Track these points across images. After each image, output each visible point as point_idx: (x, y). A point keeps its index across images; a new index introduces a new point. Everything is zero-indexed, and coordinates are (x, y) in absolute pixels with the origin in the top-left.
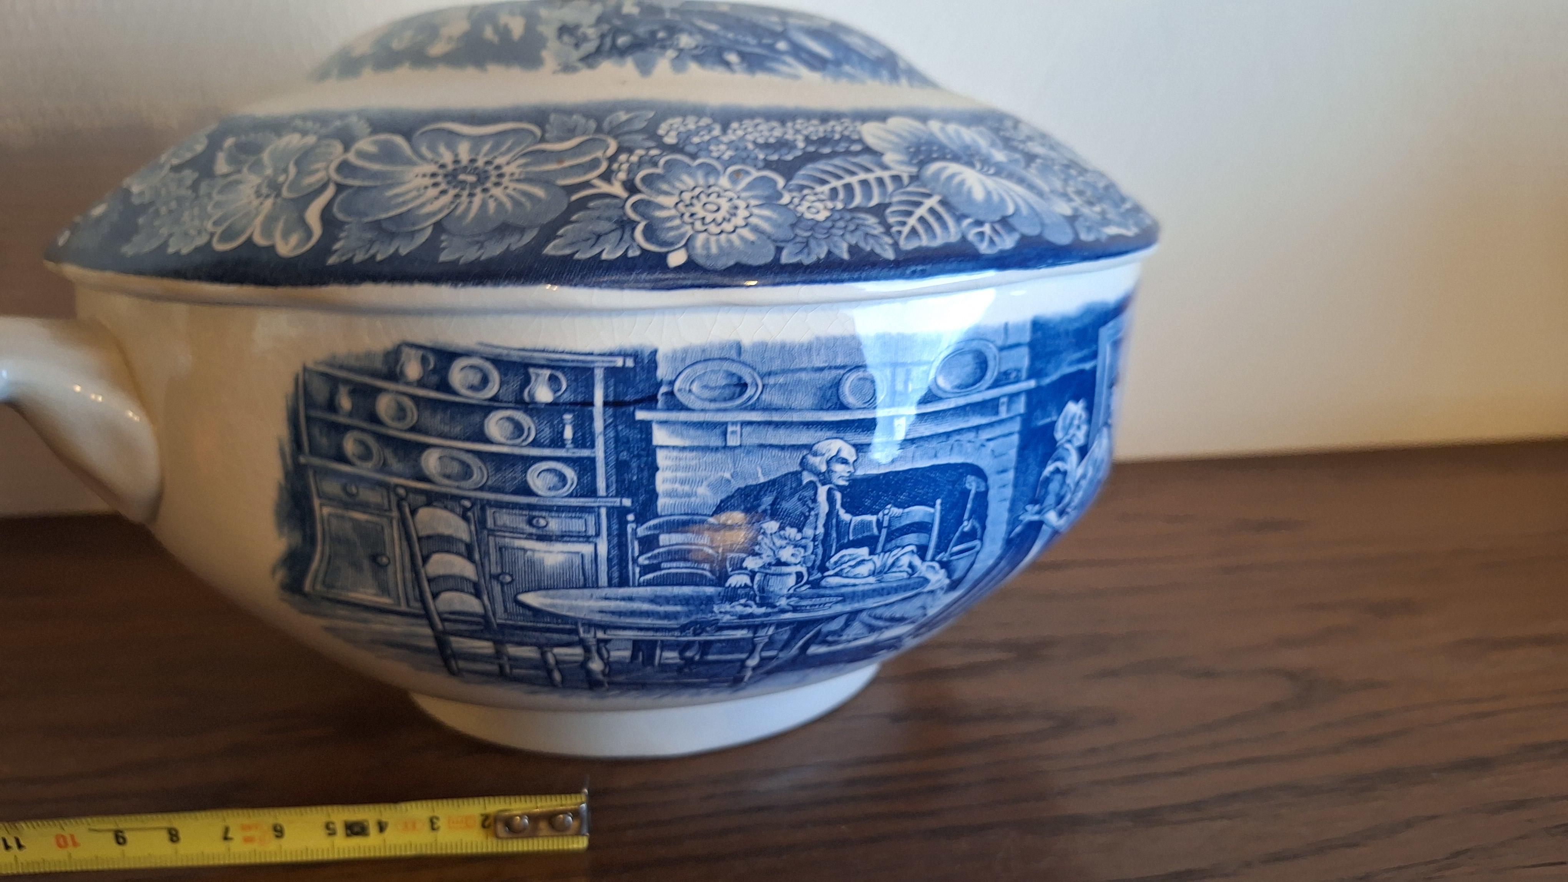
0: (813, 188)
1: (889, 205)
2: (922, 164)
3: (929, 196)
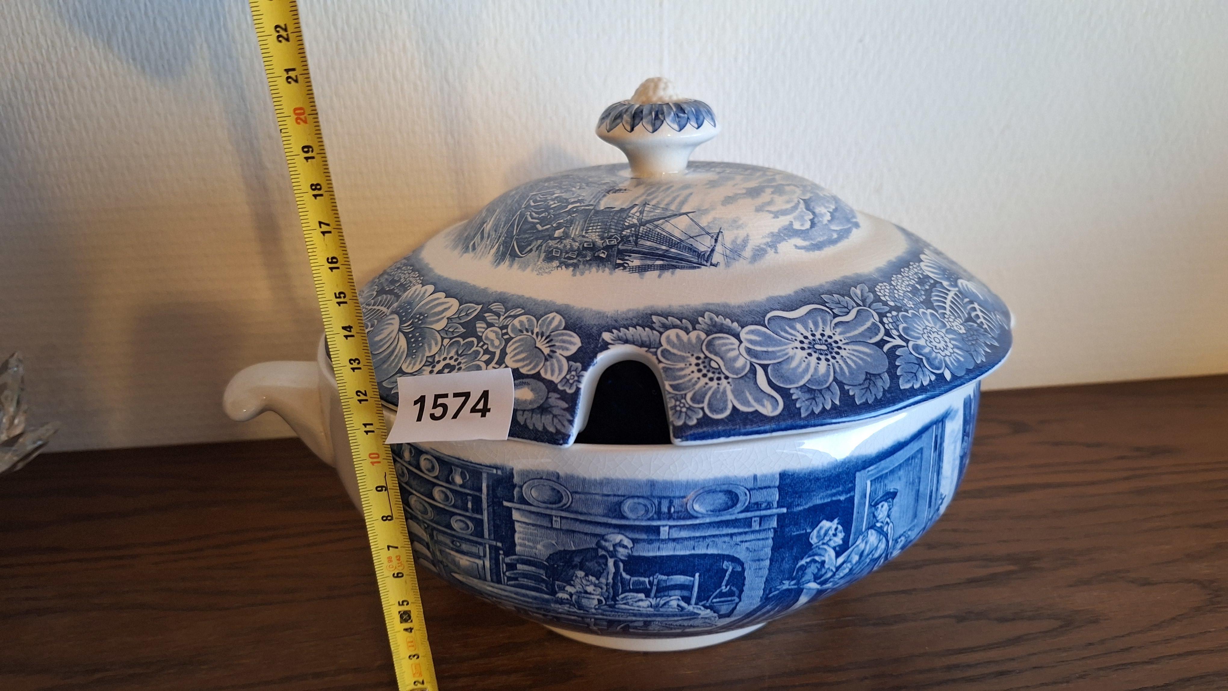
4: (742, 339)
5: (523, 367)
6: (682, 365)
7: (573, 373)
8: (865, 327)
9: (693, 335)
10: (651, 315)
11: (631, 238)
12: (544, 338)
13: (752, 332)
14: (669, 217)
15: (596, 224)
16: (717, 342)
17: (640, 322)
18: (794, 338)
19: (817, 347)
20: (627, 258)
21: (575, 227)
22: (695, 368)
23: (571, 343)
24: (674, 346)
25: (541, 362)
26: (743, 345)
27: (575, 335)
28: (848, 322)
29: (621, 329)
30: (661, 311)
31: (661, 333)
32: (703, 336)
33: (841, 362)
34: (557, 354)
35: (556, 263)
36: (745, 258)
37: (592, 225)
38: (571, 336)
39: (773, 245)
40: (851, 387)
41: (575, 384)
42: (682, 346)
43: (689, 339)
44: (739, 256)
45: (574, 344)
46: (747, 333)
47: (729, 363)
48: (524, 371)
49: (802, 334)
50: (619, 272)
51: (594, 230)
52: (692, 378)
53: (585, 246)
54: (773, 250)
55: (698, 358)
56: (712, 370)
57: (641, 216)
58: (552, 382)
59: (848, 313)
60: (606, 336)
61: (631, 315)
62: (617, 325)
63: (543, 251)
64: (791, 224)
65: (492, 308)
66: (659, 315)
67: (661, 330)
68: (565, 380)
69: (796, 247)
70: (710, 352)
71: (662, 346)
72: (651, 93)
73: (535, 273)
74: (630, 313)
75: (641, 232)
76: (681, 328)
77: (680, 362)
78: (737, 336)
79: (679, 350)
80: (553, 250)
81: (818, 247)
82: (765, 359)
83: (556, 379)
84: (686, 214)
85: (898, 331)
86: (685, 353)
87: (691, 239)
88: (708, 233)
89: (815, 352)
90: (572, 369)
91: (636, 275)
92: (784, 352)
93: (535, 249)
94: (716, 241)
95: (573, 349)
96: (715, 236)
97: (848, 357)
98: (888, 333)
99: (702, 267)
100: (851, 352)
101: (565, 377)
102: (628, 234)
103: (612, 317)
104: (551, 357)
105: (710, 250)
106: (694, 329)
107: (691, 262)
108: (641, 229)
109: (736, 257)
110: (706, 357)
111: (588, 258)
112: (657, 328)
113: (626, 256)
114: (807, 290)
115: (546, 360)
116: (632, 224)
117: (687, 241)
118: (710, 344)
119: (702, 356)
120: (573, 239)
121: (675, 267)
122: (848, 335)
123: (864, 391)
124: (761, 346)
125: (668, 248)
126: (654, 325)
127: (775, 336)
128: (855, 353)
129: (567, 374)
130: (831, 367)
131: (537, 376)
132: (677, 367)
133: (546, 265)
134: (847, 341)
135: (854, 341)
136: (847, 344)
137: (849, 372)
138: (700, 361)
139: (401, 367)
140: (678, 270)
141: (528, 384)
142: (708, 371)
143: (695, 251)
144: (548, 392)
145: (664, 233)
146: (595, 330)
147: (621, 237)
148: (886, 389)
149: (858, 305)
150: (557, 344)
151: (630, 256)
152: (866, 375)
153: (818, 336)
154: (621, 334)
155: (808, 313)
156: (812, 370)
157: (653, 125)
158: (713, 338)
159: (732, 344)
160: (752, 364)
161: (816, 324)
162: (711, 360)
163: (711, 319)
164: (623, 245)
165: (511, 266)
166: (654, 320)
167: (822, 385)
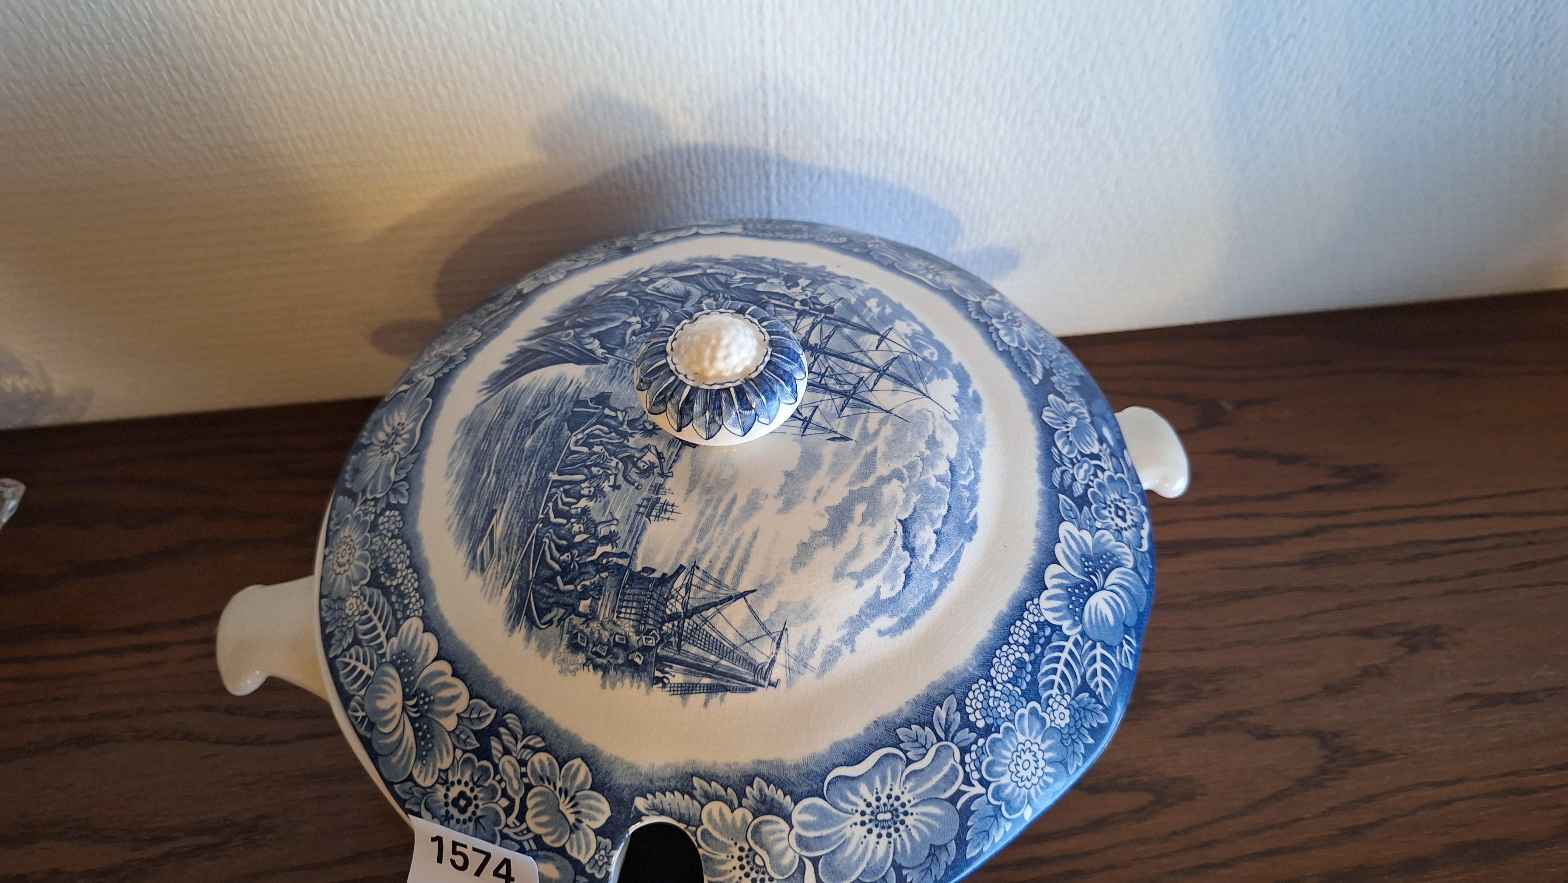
0: (365, 600)
1: (362, 647)
2: (393, 663)
3: (372, 668)
4: (794, 823)
5: (547, 835)
6: (723, 856)
7: (603, 852)
8: (942, 774)
9: (739, 812)
10: (692, 776)
11: (672, 639)
12: (568, 799)
13: (806, 809)
14: (722, 602)
15: (630, 605)
16: (765, 828)
17: (679, 785)
18: (855, 808)
19: (881, 817)
20: (667, 669)
21: (605, 602)
22: (737, 863)
23: (599, 811)
24: (715, 827)
25: (566, 833)
26: (793, 832)
27: (603, 799)
28: (922, 770)
29: (657, 794)
30: (704, 772)
31: (703, 806)
32: (750, 817)
33: (904, 836)
34: (584, 825)
35: (581, 658)
36: (812, 669)
37: (625, 604)
38: (599, 801)
39: (849, 641)
40: (909, 871)
41: (604, 867)
42: (726, 829)
43: (733, 819)
44: (805, 666)
45: (603, 813)
46: (800, 813)
47: (776, 858)
48: (547, 840)
49: (865, 800)
50: (657, 689)
51: (628, 616)
52: (733, 877)
53: (617, 639)
54: (849, 648)
55: (742, 849)
56: (755, 869)
57: (687, 598)
58: (579, 862)
59: (925, 755)
60: (640, 803)
61: (668, 773)
62: (652, 787)
63: (565, 629)
64: (878, 593)
65: (508, 721)
66: (701, 777)
67: (703, 801)
68: (593, 861)
69: (881, 633)
70: (756, 843)
71: (702, 824)
72: (706, 364)
73: (557, 667)
74: (668, 769)
75: (685, 629)
76: (725, 802)
77: (722, 851)
78: (788, 818)
79: (721, 833)
80: (577, 633)
81: (907, 622)
82: (817, 850)
83: (584, 859)
84: (743, 595)
85: (979, 770)
86: (728, 838)
87: (747, 644)
88: (769, 634)
89: (877, 826)
90: (601, 847)
91: (677, 699)
92: (840, 834)
93: (555, 620)
94: (778, 644)
95: (602, 820)
96: (777, 638)
97: (914, 826)
98: (967, 781)
99: (759, 688)
100: (919, 817)
101: (593, 857)
102: (669, 631)
103: (646, 775)
104: (577, 828)
105: (769, 661)
106: (740, 805)
107: (745, 681)
108: (686, 624)
109: (802, 669)
110: (750, 849)
111: (620, 661)
112: (698, 798)
113: (667, 666)
114: (881, 723)
115: (572, 832)
116: (674, 614)
117: (742, 648)
118: (756, 831)
119: (746, 847)
120: (602, 624)
121: (725, 689)
122: (920, 790)
123: (923, 874)
124: (815, 829)
125: (718, 660)
126: (694, 792)
127: (834, 810)
128: (924, 819)
129: (595, 854)
130: (892, 845)
131: (562, 851)
132: (718, 858)
133: (570, 657)
134: (917, 801)
135: (925, 800)
136: (915, 805)
137: (912, 849)
138: (743, 854)
139: (411, 773)
140: (729, 693)
141: (553, 860)
142: (752, 869)
143: (751, 664)
144: (576, 874)
145: (714, 634)
146: (626, 793)
147: (661, 636)
148: (949, 863)
149: (939, 739)
150: (583, 810)
151: (671, 667)
152: (931, 849)
153: (884, 800)
154: (656, 801)
155: (876, 764)
156: (869, 855)
157: (708, 430)
158: (761, 823)
159: (781, 831)
160: (801, 860)
161: (883, 781)
162: (756, 853)
163: (761, 791)
164: (662, 649)
165: (528, 639)
166: (695, 785)
167: (878, 875)
